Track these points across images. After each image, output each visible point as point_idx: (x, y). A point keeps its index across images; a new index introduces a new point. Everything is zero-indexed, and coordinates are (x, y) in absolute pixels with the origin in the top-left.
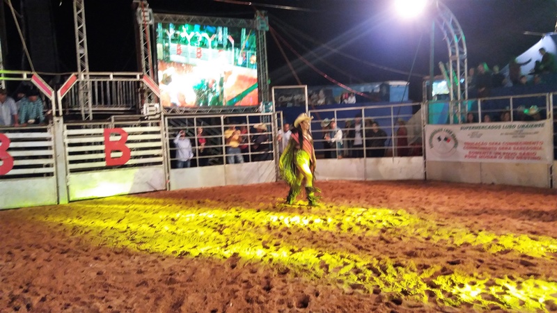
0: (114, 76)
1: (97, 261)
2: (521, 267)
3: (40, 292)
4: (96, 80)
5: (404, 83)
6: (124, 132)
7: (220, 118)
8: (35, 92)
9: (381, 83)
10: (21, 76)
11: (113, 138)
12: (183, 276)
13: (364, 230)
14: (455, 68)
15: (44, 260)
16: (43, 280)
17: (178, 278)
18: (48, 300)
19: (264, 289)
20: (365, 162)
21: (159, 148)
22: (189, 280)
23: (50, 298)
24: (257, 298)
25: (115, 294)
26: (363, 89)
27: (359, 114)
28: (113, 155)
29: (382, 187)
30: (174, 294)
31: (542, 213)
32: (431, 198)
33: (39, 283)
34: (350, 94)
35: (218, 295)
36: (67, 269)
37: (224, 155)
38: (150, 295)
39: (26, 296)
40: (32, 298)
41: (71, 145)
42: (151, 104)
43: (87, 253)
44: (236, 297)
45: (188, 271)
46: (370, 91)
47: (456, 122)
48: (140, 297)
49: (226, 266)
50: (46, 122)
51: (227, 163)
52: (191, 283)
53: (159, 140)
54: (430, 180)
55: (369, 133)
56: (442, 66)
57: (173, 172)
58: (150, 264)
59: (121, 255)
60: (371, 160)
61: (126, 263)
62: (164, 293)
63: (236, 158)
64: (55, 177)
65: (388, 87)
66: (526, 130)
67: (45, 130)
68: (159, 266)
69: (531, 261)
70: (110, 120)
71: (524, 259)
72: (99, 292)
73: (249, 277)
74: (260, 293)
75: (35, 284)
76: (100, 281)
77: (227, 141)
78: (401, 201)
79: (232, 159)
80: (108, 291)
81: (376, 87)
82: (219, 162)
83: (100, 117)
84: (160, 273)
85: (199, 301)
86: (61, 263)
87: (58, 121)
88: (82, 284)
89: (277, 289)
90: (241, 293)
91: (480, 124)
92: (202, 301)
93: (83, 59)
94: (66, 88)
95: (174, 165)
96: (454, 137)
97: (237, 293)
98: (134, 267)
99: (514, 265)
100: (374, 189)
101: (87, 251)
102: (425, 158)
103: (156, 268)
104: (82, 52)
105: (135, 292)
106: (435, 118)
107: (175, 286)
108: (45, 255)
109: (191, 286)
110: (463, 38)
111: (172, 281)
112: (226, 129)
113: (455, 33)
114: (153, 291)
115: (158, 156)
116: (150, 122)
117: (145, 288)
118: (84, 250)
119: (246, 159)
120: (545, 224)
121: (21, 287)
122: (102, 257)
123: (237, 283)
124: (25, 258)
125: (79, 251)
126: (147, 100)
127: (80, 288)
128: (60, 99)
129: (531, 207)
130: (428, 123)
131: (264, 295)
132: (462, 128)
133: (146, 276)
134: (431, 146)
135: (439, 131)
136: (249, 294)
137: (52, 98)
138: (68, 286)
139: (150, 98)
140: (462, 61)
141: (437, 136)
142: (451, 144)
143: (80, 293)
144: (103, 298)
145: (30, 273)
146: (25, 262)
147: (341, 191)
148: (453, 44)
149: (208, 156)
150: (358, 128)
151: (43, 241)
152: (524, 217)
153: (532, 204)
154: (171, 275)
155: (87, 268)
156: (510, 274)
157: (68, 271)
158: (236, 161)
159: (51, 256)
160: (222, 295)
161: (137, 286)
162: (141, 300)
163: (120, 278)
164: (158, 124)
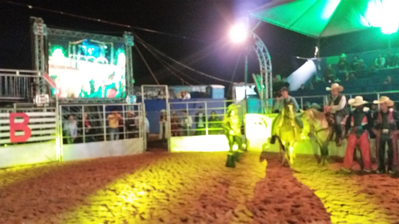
6: (27, 116)
7: (102, 106)
11: (16, 121)
14: (264, 78)
21: (54, 128)
28: (17, 134)
34: (186, 92)
37: (105, 134)
42: (42, 95)
46: (199, 91)
47: (265, 113)
51: (107, 140)
53: (54, 123)
57: (65, 147)
65: (211, 89)
81: (203, 89)
110: (269, 58)
113: (265, 55)
126: (39, 92)
130: (247, 112)
132: (270, 117)
140: (269, 74)
142: (263, 126)
148: (263, 62)
164: (54, 111)
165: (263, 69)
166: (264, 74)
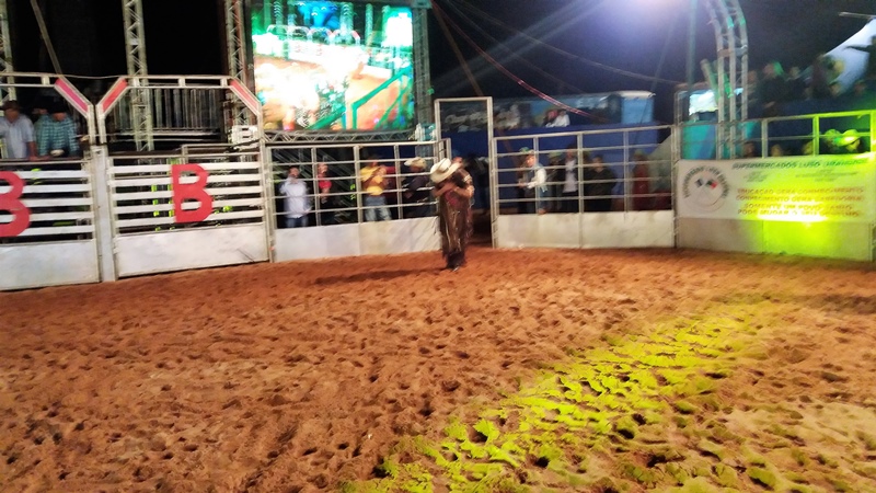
0: (188, 81)
1: (162, 370)
2: (823, 382)
3: (74, 415)
4: (158, 87)
5: (646, 94)
6: (202, 170)
7: (352, 148)
8: (61, 105)
9: (609, 94)
10: (38, 80)
11: (185, 180)
12: (295, 393)
13: (578, 324)
14: (727, 69)
15: (82, 368)
16: (79, 398)
17: (287, 396)
18: (86, 428)
19: (421, 412)
20: (581, 218)
21: (257, 195)
22: (306, 399)
23: (91, 425)
24: (410, 426)
25: (190, 420)
26: (579, 103)
27: (572, 143)
28: (187, 206)
29: (607, 259)
30: (281, 420)
31: (858, 300)
32: (685, 275)
33: (72, 402)
34: (559, 112)
35: (349, 422)
36: (114, 382)
37: (359, 208)
38: (244, 421)
39: (53, 421)
40: (62, 424)
41: (120, 190)
42: (244, 127)
43: (144, 357)
44: (377, 425)
45: (304, 386)
46: (591, 106)
47: (726, 157)
48: (228, 425)
49: (361, 378)
50: (80, 154)
51: (365, 220)
52: (307, 404)
53: (256, 183)
54: (683, 249)
55: (588, 173)
56: (706, 66)
57: (280, 233)
58: (245, 374)
59: (198, 361)
60: (592, 217)
61: (208, 372)
62: (265, 418)
63: (378, 212)
64: (94, 240)
65: (620, 100)
66: (837, 169)
67: (77, 167)
68: (259, 377)
69: (839, 374)
70: (180, 152)
71: (827, 371)
72: (165, 416)
73: (397, 395)
74: (414, 418)
75: (66, 403)
76: (167, 400)
77: (365, 185)
78: (637, 280)
79: (372, 215)
80: (178, 415)
81: (601, 101)
82: (351, 218)
83: (165, 147)
84: (260, 388)
85: (320, 430)
86: (107, 371)
87: (98, 153)
88: (139, 404)
89: (442, 413)
90: (385, 419)
91: (764, 160)
92: (325, 430)
93: (136, 55)
94: (110, 100)
95: (282, 222)
96: (722, 179)
97: (378, 419)
98: (219, 379)
99: (810, 380)
100: (593, 262)
101: (146, 354)
102: (676, 214)
103: (254, 380)
104: (135, 42)
105: (220, 417)
106: (693, 150)
107: (282, 407)
108: (82, 360)
109: (308, 408)
110: (742, 22)
111: (277, 401)
112: (362, 166)
113: (730, 12)
114: (248, 415)
115: (255, 208)
116: (243, 155)
117: (236, 411)
118: (141, 353)
119: (394, 215)
120: (862, 318)
121: (45, 409)
122: (170, 363)
123: (378, 404)
124: (51, 364)
125: (134, 354)
126: (237, 120)
127: (136, 410)
128: (101, 117)
129: (843, 291)
130: (682, 158)
131: (421, 423)
132: (736, 166)
133: (237, 393)
134: (687, 194)
135: (698, 170)
136: (398, 420)
137: (89, 116)
138: (117, 406)
139: (242, 116)
140: (739, 58)
141: (696, 177)
142: (718, 190)
143: (136, 418)
144: (172, 426)
145: (58, 386)
146: (50, 369)
147: (544, 265)
148: (724, 31)
149: (334, 209)
150: (570, 165)
151: (78, 338)
152: (829, 305)
153: (842, 286)
154: (277, 390)
155: (146, 380)
156: (804, 394)
157: (117, 384)
158: (379, 218)
159: (90, 362)
160: (356, 421)
161: (225, 407)
162: (230, 429)
163: (198, 395)
164: (255, 159)
165: (726, 47)
166: (727, 60)
